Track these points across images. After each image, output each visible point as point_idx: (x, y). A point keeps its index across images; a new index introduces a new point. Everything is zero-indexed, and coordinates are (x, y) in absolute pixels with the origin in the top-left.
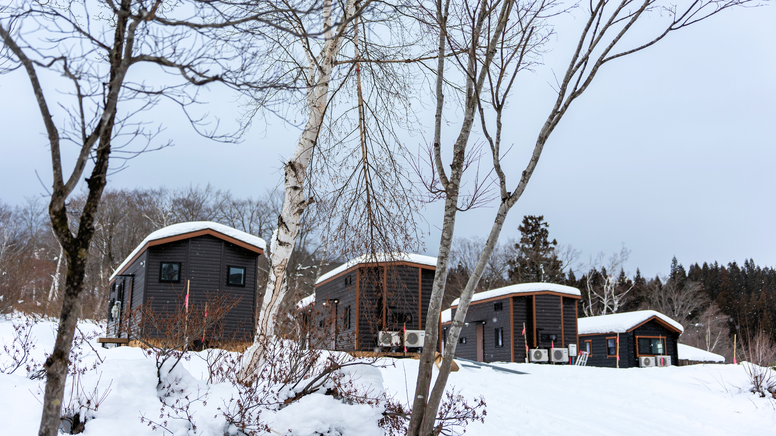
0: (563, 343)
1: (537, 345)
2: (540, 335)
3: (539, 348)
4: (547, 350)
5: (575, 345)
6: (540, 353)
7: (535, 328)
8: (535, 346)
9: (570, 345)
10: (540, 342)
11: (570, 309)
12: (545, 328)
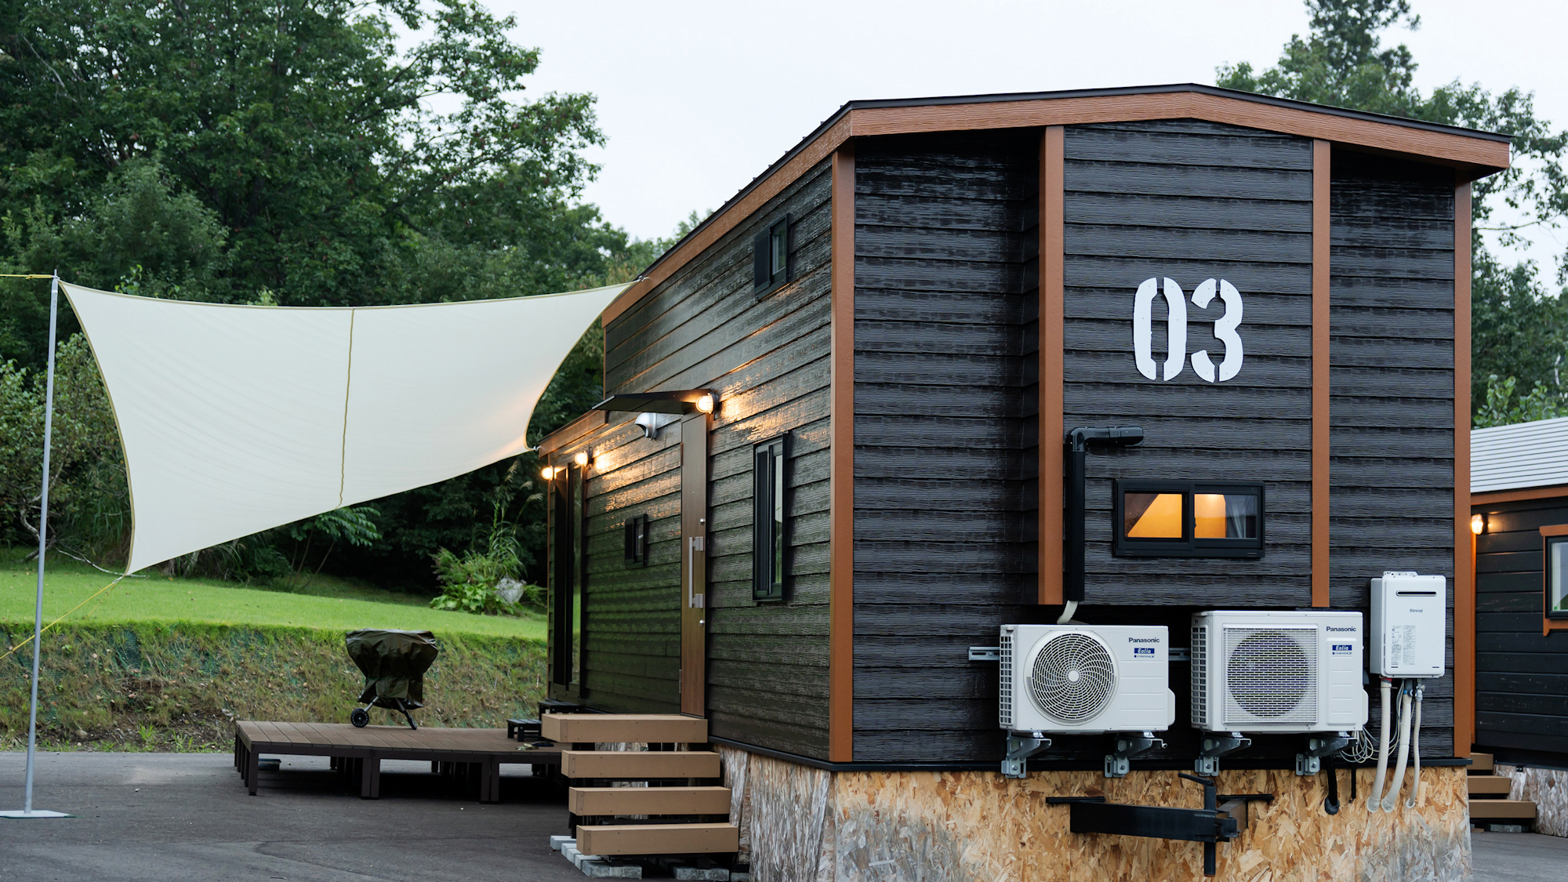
0: (1322, 565)
1: (1072, 587)
2: (1097, 495)
3: (1085, 616)
4: (1160, 633)
5: (1437, 583)
6: (1097, 661)
7: (1053, 431)
8: (1050, 591)
9: (1392, 582)
10: (1097, 558)
11: (1401, 265)
12: (1152, 433)
